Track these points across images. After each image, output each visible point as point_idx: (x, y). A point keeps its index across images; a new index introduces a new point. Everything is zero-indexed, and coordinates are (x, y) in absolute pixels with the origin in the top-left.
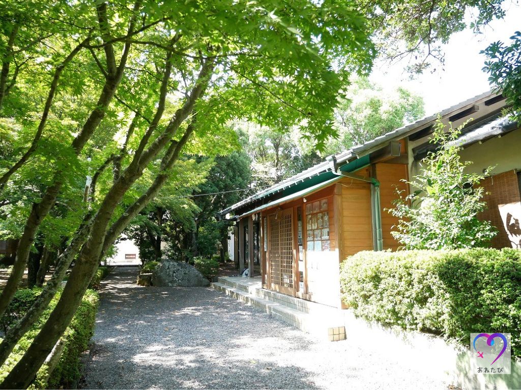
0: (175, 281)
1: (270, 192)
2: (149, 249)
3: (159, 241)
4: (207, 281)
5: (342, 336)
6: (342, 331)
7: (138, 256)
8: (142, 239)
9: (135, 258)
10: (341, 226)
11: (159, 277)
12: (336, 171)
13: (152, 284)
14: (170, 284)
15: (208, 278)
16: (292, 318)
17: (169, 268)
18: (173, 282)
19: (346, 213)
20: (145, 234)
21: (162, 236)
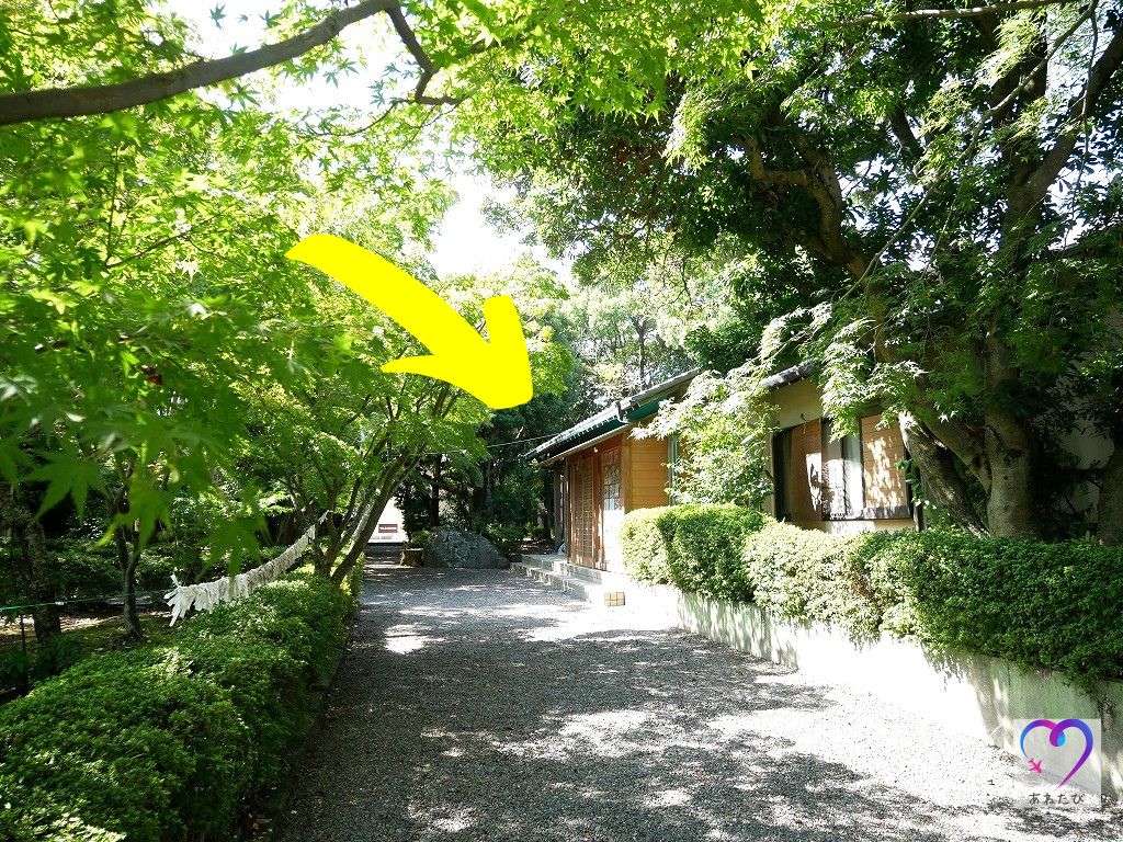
0: (457, 560)
1: (573, 434)
2: (419, 514)
3: (436, 501)
4: (506, 560)
5: (620, 602)
6: (621, 597)
7: (401, 525)
8: (407, 497)
9: (396, 531)
10: (629, 482)
11: (434, 554)
12: (621, 419)
13: (422, 564)
14: (450, 565)
15: (507, 556)
16: (581, 589)
17: (447, 540)
18: (454, 561)
19: (635, 467)
20: (413, 489)
21: (442, 492)
